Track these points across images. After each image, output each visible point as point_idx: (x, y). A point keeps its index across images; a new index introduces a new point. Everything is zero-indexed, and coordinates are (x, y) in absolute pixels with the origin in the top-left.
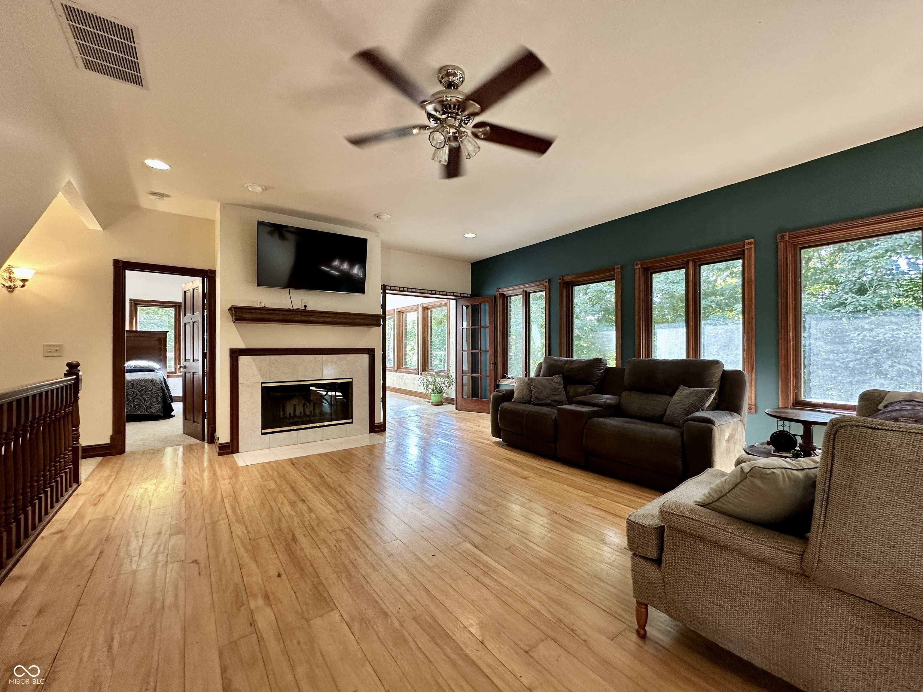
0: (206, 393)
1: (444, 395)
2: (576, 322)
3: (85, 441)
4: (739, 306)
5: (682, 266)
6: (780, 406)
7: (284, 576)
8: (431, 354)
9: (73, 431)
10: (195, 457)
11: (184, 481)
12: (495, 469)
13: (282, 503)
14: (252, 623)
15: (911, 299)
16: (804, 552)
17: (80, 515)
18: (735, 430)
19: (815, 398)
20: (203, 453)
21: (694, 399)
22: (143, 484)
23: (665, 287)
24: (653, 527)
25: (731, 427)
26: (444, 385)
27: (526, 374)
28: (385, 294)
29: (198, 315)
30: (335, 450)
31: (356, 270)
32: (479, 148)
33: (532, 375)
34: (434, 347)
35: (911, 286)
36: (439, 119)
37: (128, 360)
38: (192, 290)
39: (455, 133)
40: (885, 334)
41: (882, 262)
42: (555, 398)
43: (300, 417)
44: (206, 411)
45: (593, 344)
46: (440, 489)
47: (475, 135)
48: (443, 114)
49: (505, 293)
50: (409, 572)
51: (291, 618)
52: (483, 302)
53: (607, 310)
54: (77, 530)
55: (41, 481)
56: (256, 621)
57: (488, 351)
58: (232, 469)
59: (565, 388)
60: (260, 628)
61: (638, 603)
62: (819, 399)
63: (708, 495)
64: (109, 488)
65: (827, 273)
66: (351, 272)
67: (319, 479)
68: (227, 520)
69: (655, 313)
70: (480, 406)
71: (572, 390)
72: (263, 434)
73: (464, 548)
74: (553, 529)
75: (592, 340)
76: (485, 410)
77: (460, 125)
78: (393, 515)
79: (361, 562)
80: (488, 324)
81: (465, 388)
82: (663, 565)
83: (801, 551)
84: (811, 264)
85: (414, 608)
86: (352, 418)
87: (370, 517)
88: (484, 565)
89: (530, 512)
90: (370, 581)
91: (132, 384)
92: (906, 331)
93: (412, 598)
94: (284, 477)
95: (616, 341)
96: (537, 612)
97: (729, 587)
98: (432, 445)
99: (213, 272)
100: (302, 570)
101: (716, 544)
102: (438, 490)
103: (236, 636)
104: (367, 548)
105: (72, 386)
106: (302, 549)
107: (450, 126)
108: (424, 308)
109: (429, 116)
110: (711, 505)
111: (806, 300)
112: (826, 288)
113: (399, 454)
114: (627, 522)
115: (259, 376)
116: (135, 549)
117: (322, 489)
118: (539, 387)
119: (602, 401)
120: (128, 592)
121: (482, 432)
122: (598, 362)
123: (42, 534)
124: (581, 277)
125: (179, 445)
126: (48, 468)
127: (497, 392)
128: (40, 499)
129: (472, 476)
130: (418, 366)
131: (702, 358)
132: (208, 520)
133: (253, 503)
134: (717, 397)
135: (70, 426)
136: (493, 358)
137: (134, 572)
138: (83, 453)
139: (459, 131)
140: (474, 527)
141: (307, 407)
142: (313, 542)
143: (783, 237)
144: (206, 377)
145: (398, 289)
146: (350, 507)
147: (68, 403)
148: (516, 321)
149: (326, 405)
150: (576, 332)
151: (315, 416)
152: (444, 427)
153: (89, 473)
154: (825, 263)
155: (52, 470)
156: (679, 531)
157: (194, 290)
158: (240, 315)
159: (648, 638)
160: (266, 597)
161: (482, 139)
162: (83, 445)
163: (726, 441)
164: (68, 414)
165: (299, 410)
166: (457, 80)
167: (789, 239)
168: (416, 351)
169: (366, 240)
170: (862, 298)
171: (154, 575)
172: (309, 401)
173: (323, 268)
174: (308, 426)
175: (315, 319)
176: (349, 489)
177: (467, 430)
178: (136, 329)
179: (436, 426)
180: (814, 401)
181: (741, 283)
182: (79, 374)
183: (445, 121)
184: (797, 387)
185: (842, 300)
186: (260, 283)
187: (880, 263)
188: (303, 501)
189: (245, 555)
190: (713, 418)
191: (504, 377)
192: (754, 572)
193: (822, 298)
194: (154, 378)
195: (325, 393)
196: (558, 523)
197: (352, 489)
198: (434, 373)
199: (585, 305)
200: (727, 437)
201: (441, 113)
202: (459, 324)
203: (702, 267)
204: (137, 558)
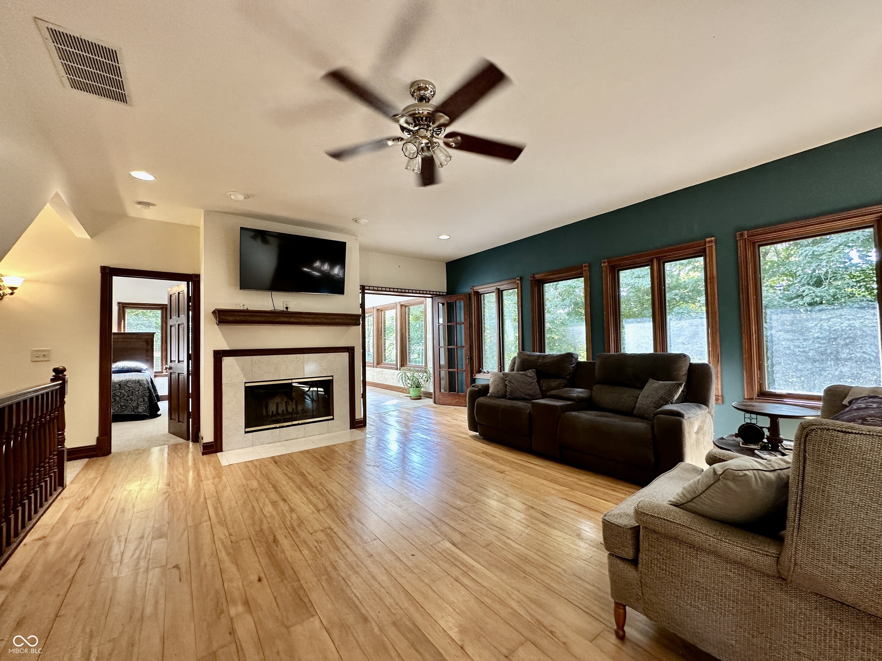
0: (190, 392)
1: (422, 389)
2: (547, 316)
3: (69, 444)
4: (703, 299)
5: (647, 263)
6: (746, 397)
7: (264, 580)
8: (409, 350)
9: (59, 435)
10: (180, 457)
11: (168, 481)
12: (472, 463)
13: (264, 503)
14: (232, 632)
15: (863, 290)
16: (779, 554)
17: (63, 520)
18: (703, 422)
19: (778, 389)
20: (187, 453)
21: (663, 392)
22: (128, 485)
23: (631, 281)
24: (629, 527)
25: (700, 419)
26: (422, 380)
27: (501, 368)
28: (363, 293)
29: (183, 319)
30: (317, 447)
31: (336, 271)
32: (450, 157)
33: (507, 369)
34: (412, 342)
35: (863, 277)
36: (412, 131)
37: (115, 362)
38: (177, 294)
39: (427, 143)
40: (842, 323)
41: (836, 256)
42: (529, 392)
43: (283, 414)
44: (190, 411)
45: (564, 337)
46: (419, 486)
47: (447, 145)
48: (415, 126)
49: (479, 291)
50: (389, 574)
51: (270, 624)
52: (457, 299)
53: (576, 304)
54: (59, 536)
55: (25, 487)
56: (236, 631)
57: (464, 347)
58: (215, 468)
59: (538, 382)
60: (240, 637)
61: (616, 603)
62: (782, 389)
63: (681, 495)
64: (94, 491)
65: (784, 266)
66: (331, 273)
67: (300, 477)
68: (209, 523)
69: (623, 306)
70: (457, 400)
71: (545, 384)
72: (246, 432)
73: (443, 547)
74: (530, 524)
75: (563, 333)
76: (461, 403)
77: (432, 136)
78: (373, 513)
79: (342, 564)
80: (463, 321)
81: (443, 382)
82: (640, 566)
83: (777, 554)
84: (769, 257)
85: (393, 611)
86: (333, 415)
87: (350, 516)
88: (463, 563)
89: (507, 507)
90: (350, 584)
91: (120, 385)
92: (861, 321)
93: (391, 601)
94: (267, 477)
95: (586, 333)
96: (515, 613)
97: (706, 589)
98: (411, 440)
99: (198, 276)
100: (283, 573)
101: (692, 546)
102: (417, 486)
103: (215, 645)
104: (347, 548)
105: (58, 391)
106: (283, 552)
107: (422, 137)
108: (402, 305)
109: (403, 129)
110: (685, 505)
111: (765, 292)
112: (783, 280)
113: (379, 449)
114: (603, 522)
115: (242, 375)
116: (117, 555)
117: (304, 488)
118: (513, 381)
119: (575, 395)
120: (108, 601)
121: (459, 426)
122: (570, 356)
123: (24, 541)
124: (550, 275)
125: (164, 445)
126: (32, 474)
127: (473, 387)
128: (23, 506)
129: (450, 471)
130: (397, 361)
131: (669, 352)
132: (190, 523)
133: (235, 504)
134: (685, 390)
135: (56, 430)
136: (469, 353)
137: (115, 580)
138: (68, 455)
139: (431, 142)
140: (452, 523)
141: (289, 405)
142: (293, 543)
143: (742, 235)
144: (190, 376)
145: (376, 289)
146: (330, 505)
147: (54, 407)
148: (490, 316)
149: (308, 401)
150: (547, 325)
151: (297, 413)
152: (423, 421)
153: (75, 476)
154: (781, 256)
155: (37, 476)
156: (654, 531)
157: (179, 293)
158: (223, 317)
159: (627, 639)
160: (246, 603)
161: (455, 148)
162: (68, 448)
163: (695, 433)
164: (53, 419)
165: (282, 408)
166: (428, 93)
167: (748, 237)
168: (395, 346)
169: (345, 243)
170: (818, 289)
171: (135, 581)
172: (292, 399)
173: (305, 269)
174: (290, 423)
175: (296, 320)
176: (330, 487)
177: (444, 424)
178: (124, 331)
179: (415, 420)
180: (778, 391)
181: (703, 277)
182: (65, 378)
183: (418, 132)
184: (761, 378)
185: (799, 293)
186: (243, 286)
187: (834, 256)
188: (284, 500)
189: (226, 558)
190: (682, 412)
191: (479, 372)
192: (729, 574)
193: (780, 290)
194: (141, 378)
195: (307, 389)
196: (535, 518)
197: (334, 487)
198: (412, 368)
199: (556, 299)
200: (696, 429)
201: (414, 125)
202: (436, 321)
203: (666, 264)
204: (118, 564)
